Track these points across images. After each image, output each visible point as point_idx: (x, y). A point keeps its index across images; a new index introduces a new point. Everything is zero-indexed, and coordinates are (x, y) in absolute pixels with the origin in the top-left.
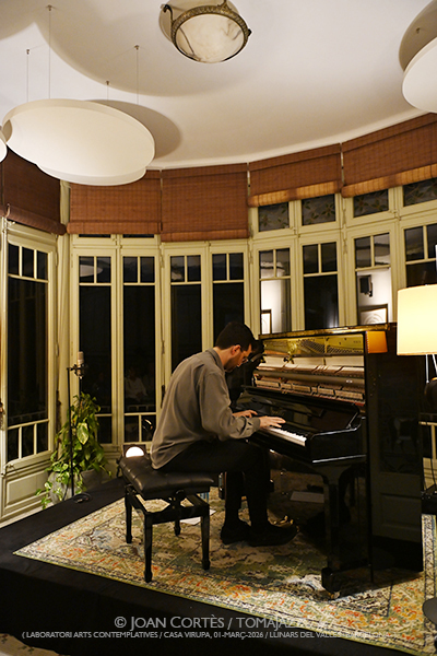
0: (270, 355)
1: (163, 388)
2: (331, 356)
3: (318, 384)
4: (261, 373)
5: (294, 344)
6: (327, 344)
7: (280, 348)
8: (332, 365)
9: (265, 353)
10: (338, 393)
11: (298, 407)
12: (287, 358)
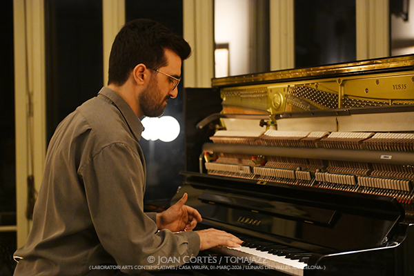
0: (233, 116)
1: (31, 181)
2: (349, 113)
3: (325, 164)
4: (218, 149)
5: (279, 94)
6: (341, 92)
7: (252, 103)
8: (352, 129)
9: (224, 111)
10: (363, 180)
11: (280, 207)
12: (265, 121)
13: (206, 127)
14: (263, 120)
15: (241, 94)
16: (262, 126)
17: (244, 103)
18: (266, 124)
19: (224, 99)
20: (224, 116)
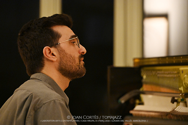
12: (176, 98)
13: (127, 102)
14: (173, 98)
15: (158, 74)
16: (173, 103)
17: (161, 81)
18: (176, 101)
19: (145, 77)
20: (144, 93)
